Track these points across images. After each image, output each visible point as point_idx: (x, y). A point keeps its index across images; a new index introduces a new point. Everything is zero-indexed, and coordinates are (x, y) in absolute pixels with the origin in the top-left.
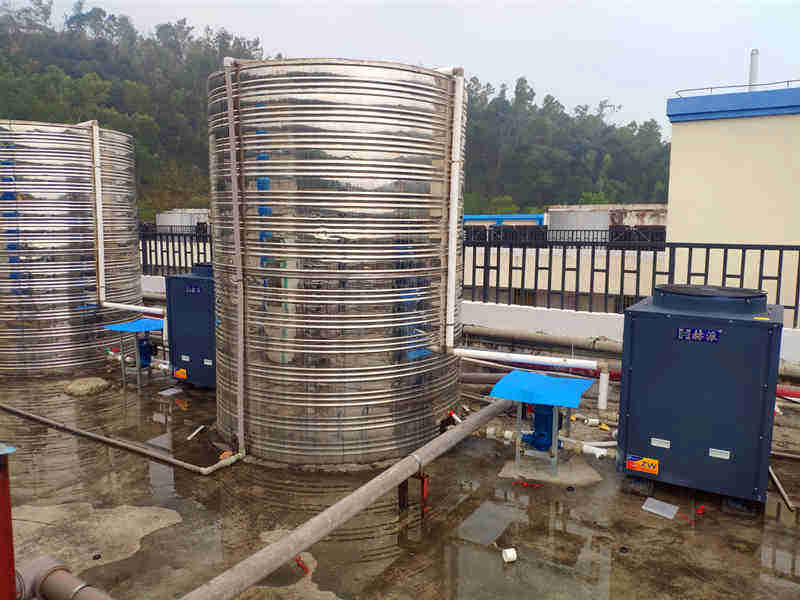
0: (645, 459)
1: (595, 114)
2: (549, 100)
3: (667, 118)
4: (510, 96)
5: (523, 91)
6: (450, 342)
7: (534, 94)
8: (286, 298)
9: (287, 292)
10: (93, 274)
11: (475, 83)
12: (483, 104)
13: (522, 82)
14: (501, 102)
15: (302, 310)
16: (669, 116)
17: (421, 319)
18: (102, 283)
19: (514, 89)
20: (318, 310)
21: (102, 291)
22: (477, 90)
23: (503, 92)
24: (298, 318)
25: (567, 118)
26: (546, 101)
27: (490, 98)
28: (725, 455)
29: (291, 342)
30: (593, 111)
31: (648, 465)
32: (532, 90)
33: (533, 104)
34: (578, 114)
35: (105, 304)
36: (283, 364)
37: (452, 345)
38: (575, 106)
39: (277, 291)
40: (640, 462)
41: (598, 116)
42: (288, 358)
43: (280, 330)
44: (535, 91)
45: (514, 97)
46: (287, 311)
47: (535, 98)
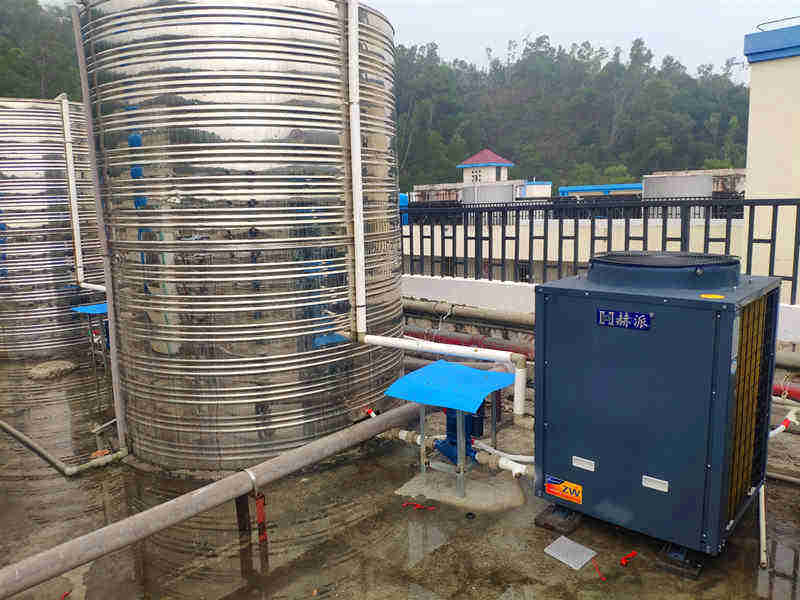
0: (567, 484)
1: (721, 73)
2: (668, 61)
3: (746, 58)
4: (625, 59)
5: (639, 54)
6: (362, 327)
7: (651, 56)
8: (164, 276)
9: (164, 269)
10: (71, 253)
11: (587, 48)
12: (597, 69)
13: (638, 44)
14: (615, 67)
15: (184, 290)
16: (747, 55)
17: (329, 298)
18: (80, 262)
19: (630, 52)
20: (203, 291)
21: (80, 272)
22: (589, 54)
23: (617, 55)
24: (181, 300)
25: (689, 79)
26: (665, 62)
27: (604, 63)
28: (662, 486)
29: (176, 329)
30: (718, 71)
31: (570, 491)
32: (649, 51)
33: (651, 66)
34: (702, 74)
35: (83, 285)
36: (172, 356)
37: (365, 330)
38: (699, 65)
39: (157, 269)
40: (562, 487)
41: (725, 75)
42: (175, 349)
43: (163, 315)
44: (652, 52)
45: (630, 60)
46: (165, 292)
47: (653, 59)
